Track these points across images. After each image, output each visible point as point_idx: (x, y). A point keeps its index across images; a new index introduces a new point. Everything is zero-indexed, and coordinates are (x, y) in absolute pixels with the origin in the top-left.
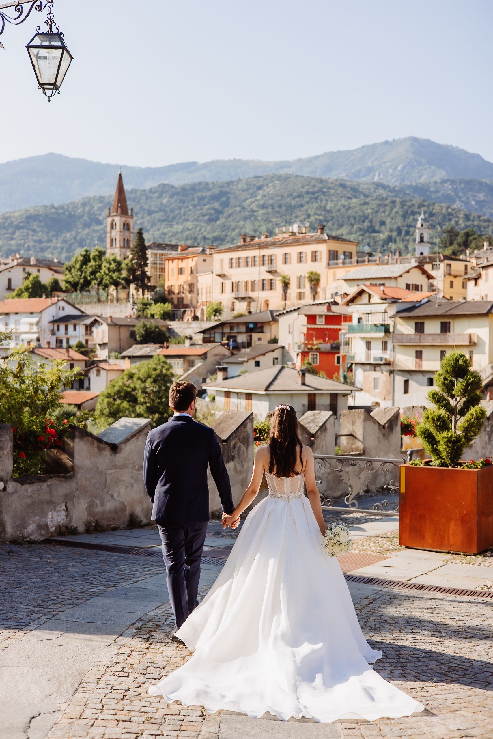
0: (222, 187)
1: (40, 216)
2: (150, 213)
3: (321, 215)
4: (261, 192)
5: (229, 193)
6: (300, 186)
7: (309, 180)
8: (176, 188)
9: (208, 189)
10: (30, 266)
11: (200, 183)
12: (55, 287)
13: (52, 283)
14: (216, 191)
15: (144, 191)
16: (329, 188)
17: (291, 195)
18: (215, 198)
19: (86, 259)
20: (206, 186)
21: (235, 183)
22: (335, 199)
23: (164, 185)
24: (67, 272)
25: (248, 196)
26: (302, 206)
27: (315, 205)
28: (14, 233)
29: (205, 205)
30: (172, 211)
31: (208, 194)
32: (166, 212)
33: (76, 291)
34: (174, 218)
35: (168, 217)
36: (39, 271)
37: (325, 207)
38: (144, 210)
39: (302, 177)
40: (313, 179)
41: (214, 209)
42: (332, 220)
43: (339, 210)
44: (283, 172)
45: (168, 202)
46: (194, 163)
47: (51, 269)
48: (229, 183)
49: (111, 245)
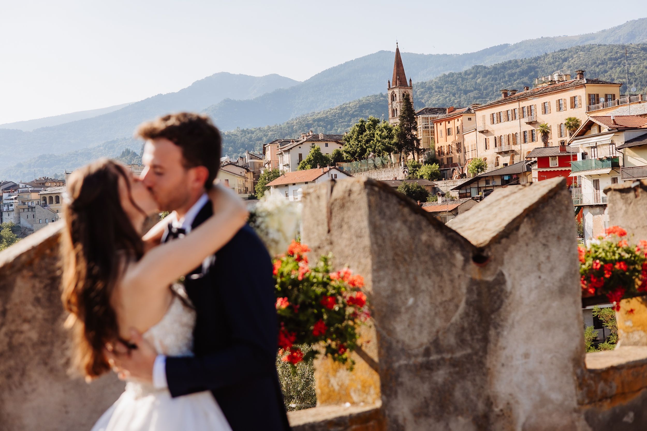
0: (530, 63)
1: (371, 104)
2: (466, 92)
3: (625, 78)
4: (566, 63)
5: (537, 68)
6: (603, 53)
7: (611, 46)
8: (489, 69)
9: (518, 66)
10: (319, 141)
11: (510, 62)
12: (338, 157)
13: (336, 154)
14: (525, 67)
15: (460, 74)
16: (632, 53)
17: (595, 63)
18: (524, 73)
19: (362, 130)
20: (515, 64)
21: (542, 59)
22: (637, 62)
23: (478, 67)
24: (346, 143)
25: (555, 69)
26: (606, 71)
27: (618, 69)
28: (350, 121)
29: (515, 80)
30: (486, 89)
31: (518, 70)
32: (480, 90)
33: (356, 160)
34: (487, 95)
35: (482, 94)
36: (327, 145)
37: (628, 70)
38: (461, 90)
39: (605, 45)
40: (615, 46)
41: (523, 83)
42: (635, 82)
43: (642, 72)
44: (587, 43)
45: (482, 81)
46: (506, 45)
47: (338, 143)
48: (536, 59)
49: (393, 116)
